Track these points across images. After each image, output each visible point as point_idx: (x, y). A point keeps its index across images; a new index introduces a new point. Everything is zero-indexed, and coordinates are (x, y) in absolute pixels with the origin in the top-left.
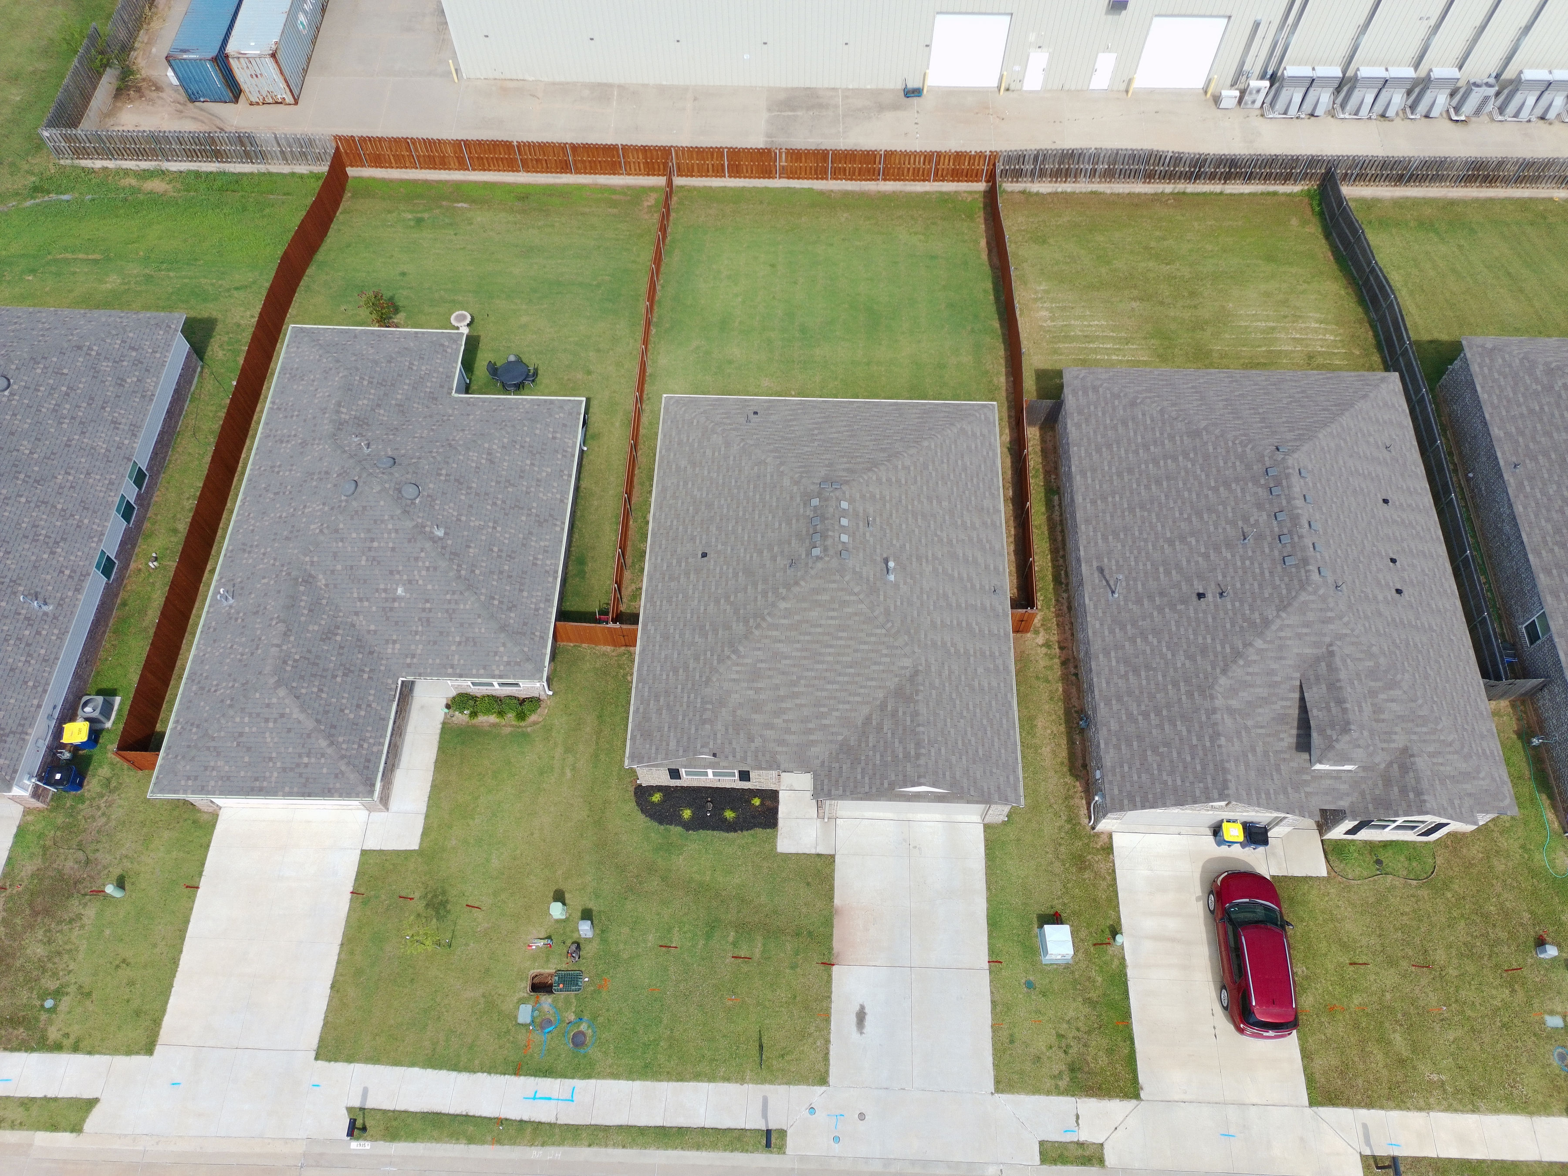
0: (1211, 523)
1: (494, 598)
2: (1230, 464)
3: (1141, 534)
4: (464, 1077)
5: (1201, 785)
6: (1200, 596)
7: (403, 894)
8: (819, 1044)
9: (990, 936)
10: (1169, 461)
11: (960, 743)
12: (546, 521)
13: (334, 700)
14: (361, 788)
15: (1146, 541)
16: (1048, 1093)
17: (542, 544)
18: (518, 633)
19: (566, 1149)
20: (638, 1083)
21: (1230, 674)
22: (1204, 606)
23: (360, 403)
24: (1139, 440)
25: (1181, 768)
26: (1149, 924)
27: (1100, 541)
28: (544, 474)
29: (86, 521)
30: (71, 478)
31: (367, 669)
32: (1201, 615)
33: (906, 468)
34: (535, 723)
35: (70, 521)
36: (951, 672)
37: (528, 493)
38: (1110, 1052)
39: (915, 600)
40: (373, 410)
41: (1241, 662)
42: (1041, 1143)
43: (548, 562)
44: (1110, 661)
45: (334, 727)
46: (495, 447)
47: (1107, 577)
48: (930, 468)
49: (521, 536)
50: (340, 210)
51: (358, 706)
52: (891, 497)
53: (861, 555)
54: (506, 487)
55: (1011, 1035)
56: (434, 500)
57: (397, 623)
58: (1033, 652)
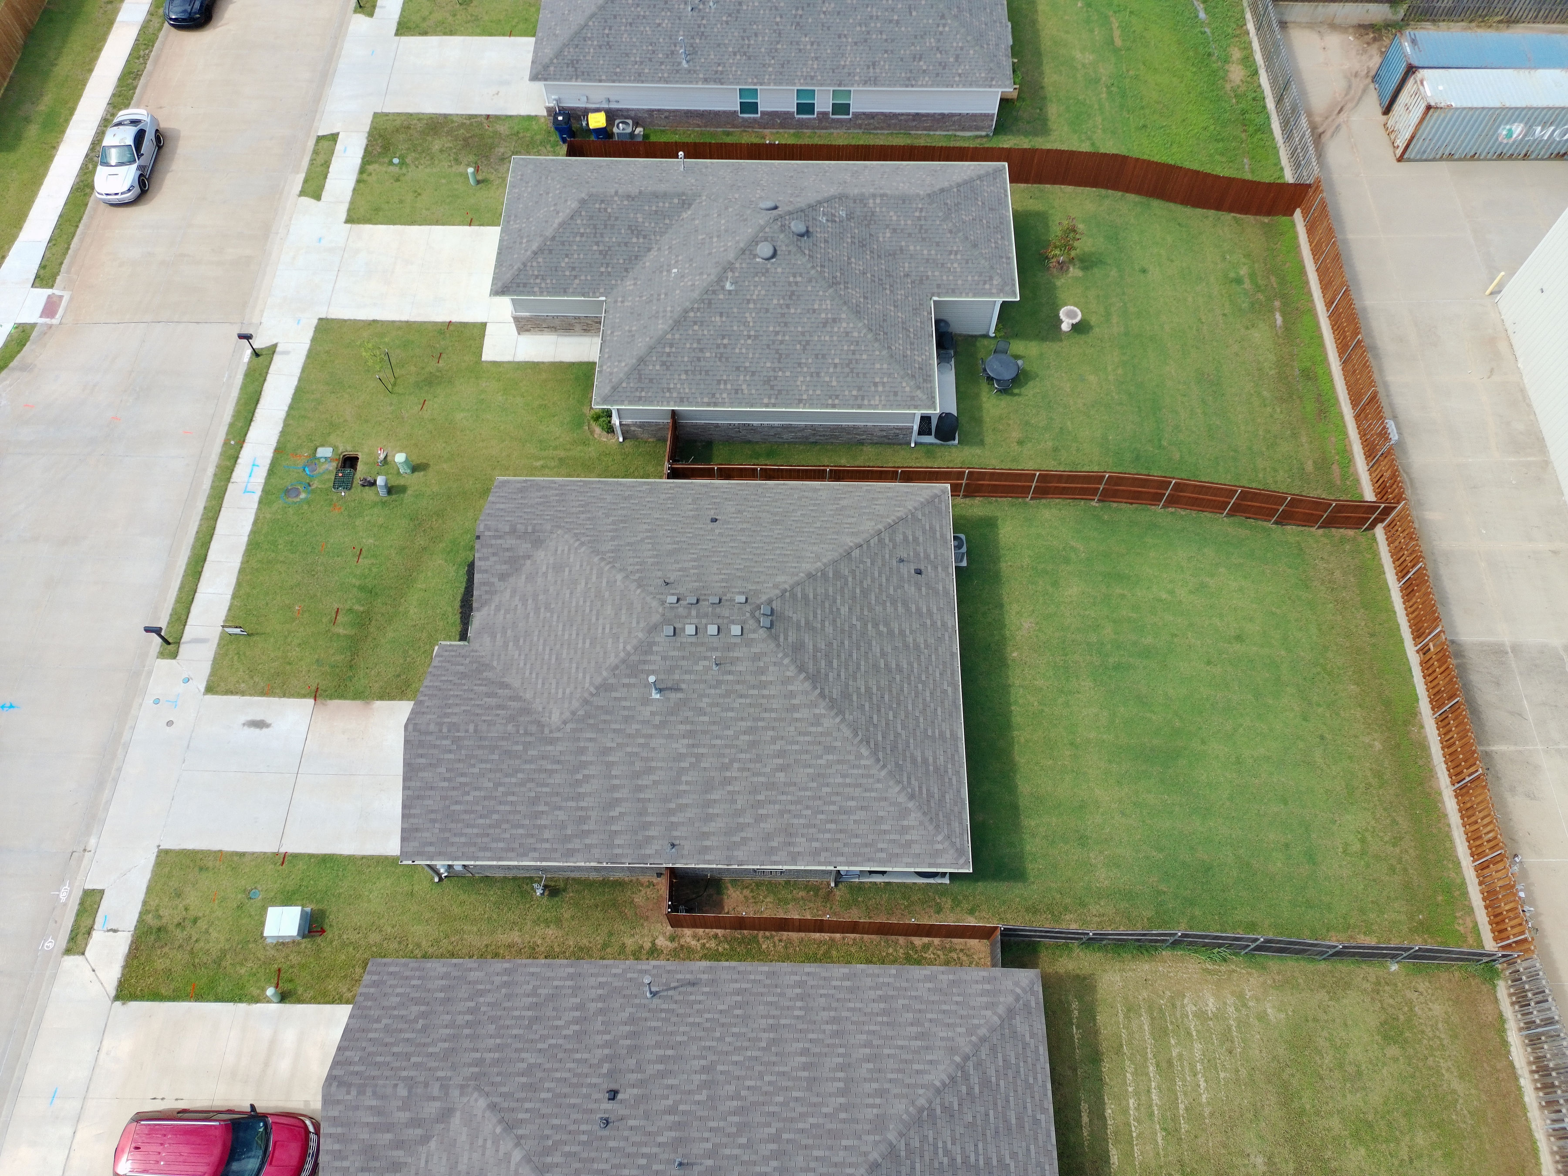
0: (722, 1124)
1: (671, 347)
2: (812, 1165)
3: (733, 1035)
4: (282, 414)
5: (357, 1059)
6: (613, 1095)
7: (443, 356)
8: (243, 685)
9: (311, 856)
10: (841, 1085)
11: (463, 780)
12: (772, 388)
13: (575, 247)
14: (500, 284)
15: (721, 1039)
16: (145, 903)
17: (744, 387)
18: (640, 375)
19: (208, 492)
20: (245, 539)
21: (488, 1114)
22: (596, 1096)
23: (892, 214)
24: (887, 1051)
25: (387, 1040)
26: (289, 1037)
27: (737, 986)
28: (827, 379)
29: (770, 69)
30: (809, 47)
31: (609, 269)
32: (584, 1090)
33: (817, 721)
34: (592, 432)
35: (767, 58)
36: (551, 772)
37: (800, 364)
38: (168, 972)
39: (635, 726)
40: (887, 226)
41: (498, 1130)
42: (102, 892)
43: (725, 395)
44: (561, 979)
45: (550, 251)
46: (844, 325)
47: (681, 989)
48: (830, 757)
49: (747, 364)
50: (1238, 216)
51: (573, 269)
52: (768, 697)
53: (675, 653)
54: (800, 342)
55: (207, 869)
56: (763, 274)
57: (650, 280)
58: (646, 931)
